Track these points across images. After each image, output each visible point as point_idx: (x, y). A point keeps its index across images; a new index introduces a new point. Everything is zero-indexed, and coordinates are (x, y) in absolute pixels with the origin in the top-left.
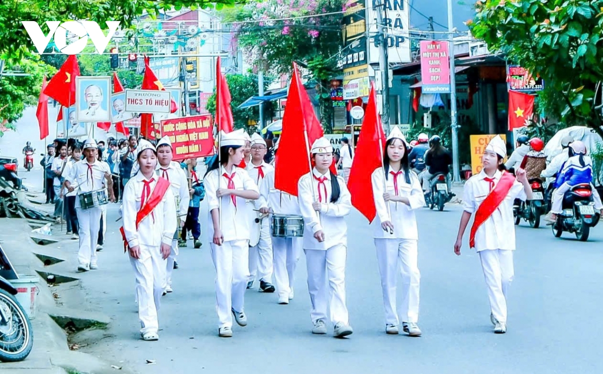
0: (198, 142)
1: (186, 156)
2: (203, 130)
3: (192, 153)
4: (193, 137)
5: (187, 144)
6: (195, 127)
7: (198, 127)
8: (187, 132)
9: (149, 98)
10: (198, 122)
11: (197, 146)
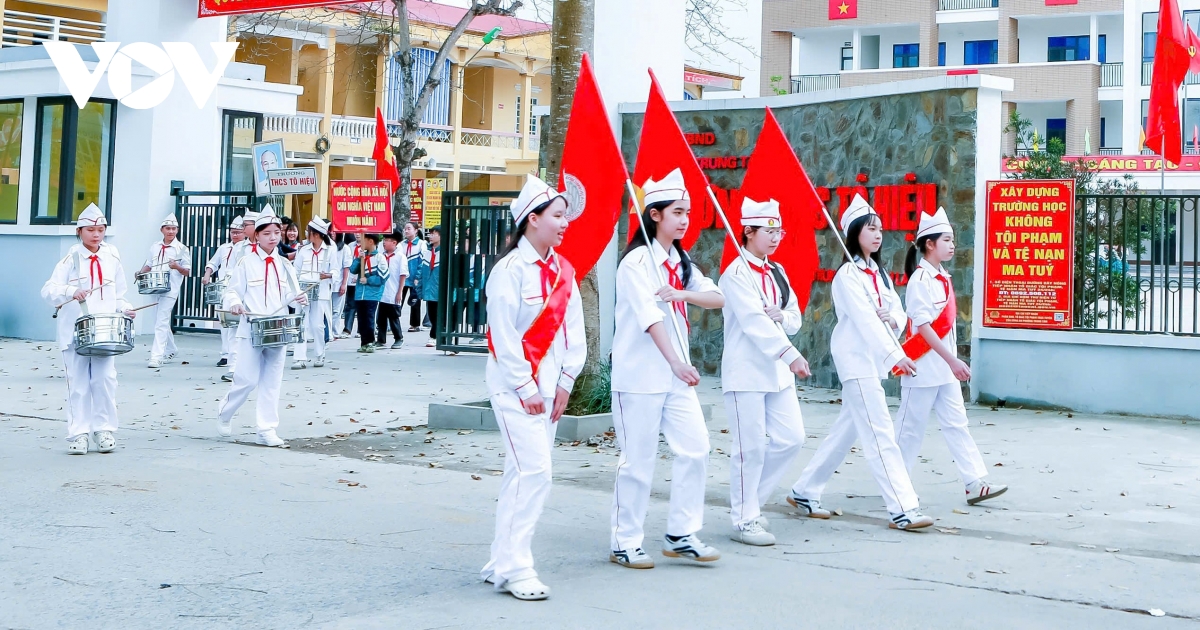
0: (373, 214)
1: (358, 229)
2: (379, 199)
3: (364, 227)
4: (367, 206)
5: (361, 214)
6: (369, 194)
7: (374, 195)
8: (361, 199)
9: (292, 177)
10: (373, 189)
11: (371, 219)
